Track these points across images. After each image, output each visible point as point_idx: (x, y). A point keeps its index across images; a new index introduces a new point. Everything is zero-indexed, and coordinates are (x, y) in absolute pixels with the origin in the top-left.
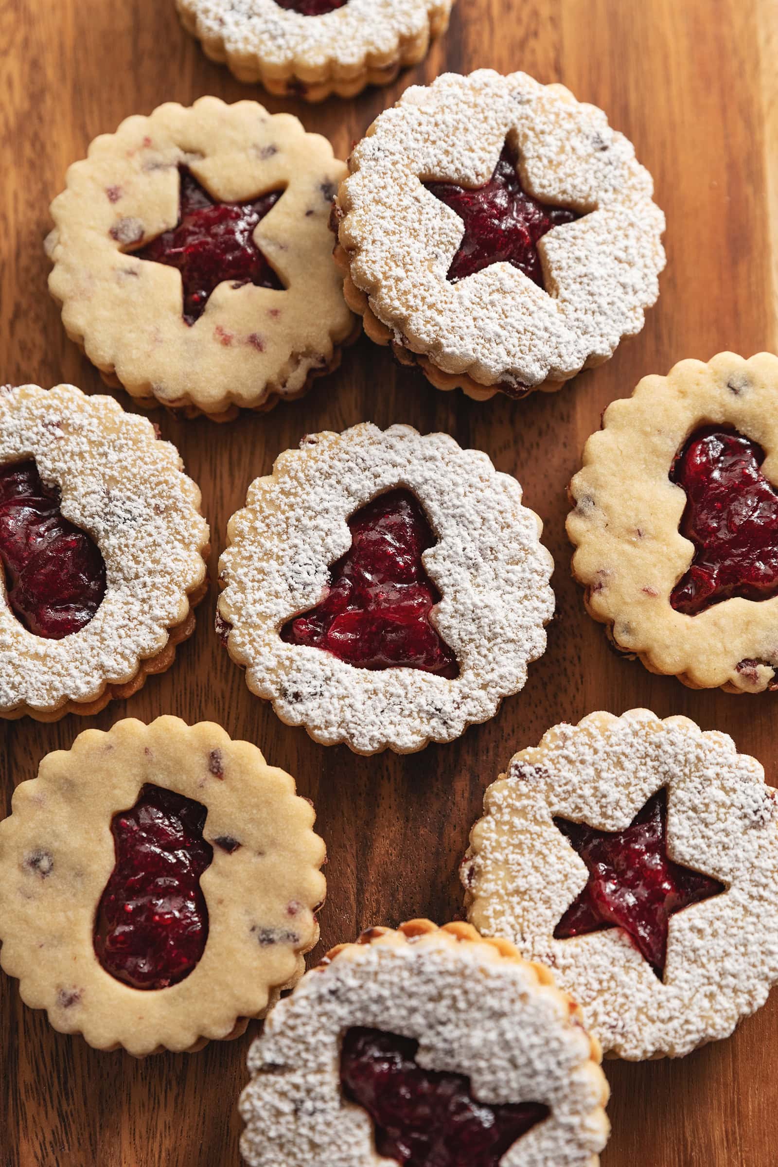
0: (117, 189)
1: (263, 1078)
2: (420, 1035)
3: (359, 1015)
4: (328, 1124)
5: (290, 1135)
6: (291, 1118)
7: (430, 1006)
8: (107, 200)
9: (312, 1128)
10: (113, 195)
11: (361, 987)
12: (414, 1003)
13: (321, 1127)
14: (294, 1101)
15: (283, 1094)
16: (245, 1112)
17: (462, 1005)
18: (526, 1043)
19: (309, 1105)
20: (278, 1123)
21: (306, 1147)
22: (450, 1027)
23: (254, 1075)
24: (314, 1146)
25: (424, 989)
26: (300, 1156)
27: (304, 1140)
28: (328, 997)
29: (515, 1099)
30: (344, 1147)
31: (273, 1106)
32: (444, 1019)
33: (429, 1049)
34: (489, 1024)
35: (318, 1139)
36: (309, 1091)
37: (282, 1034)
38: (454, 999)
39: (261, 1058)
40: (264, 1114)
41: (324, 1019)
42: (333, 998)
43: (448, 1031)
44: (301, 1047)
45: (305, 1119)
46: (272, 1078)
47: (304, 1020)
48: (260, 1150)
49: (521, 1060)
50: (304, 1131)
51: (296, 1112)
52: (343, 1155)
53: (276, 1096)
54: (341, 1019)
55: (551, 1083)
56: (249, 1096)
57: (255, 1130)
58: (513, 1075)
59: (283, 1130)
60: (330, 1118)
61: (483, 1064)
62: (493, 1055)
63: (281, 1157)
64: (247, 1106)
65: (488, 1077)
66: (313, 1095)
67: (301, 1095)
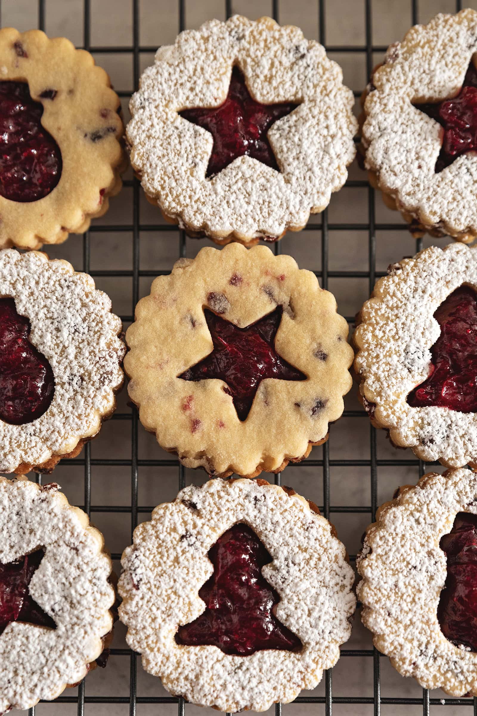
0: (240, 280)
1: (182, 506)
2: (277, 558)
3: (258, 521)
4: (193, 557)
5: (169, 545)
6: (178, 538)
7: (296, 550)
8: (229, 279)
9: (183, 552)
10: (235, 280)
11: (272, 510)
12: (291, 541)
13: (189, 555)
14: (187, 531)
15: (185, 523)
16: (157, 513)
17: (312, 563)
18: (325, 609)
19: (193, 539)
20: (170, 534)
21: (172, 558)
22: (297, 568)
23: (178, 501)
24: (176, 560)
25: (301, 538)
26: (165, 559)
27: (175, 554)
28: (252, 499)
29: (294, 629)
30: (191, 575)
31: (175, 523)
32: (297, 561)
33: (276, 569)
34: (317, 585)
35: (181, 559)
36: (199, 533)
37: (212, 495)
38: (311, 558)
39: (191, 497)
40: (167, 524)
41: (239, 507)
42: (253, 502)
43: (293, 569)
44: (216, 510)
45: (185, 543)
46: (187, 511)
47: (230, 499)
48: (147, 538)
49: (315, 614)
50: (179, 550)
51: (183, 537)
52: (187, 579)
53: (181, 520)
54: (247, 515)
55: (318, 638)
56: (167, 507)
57: (154, 527)
58: (305, 617)
59: (169, 539)
60: (197, 555)
61: (295, 599)
62: (304, 599)
63: (155, 551)
64: (161, 512)
65: (292, 607)
66: (199, 537)
67: (194, 532)
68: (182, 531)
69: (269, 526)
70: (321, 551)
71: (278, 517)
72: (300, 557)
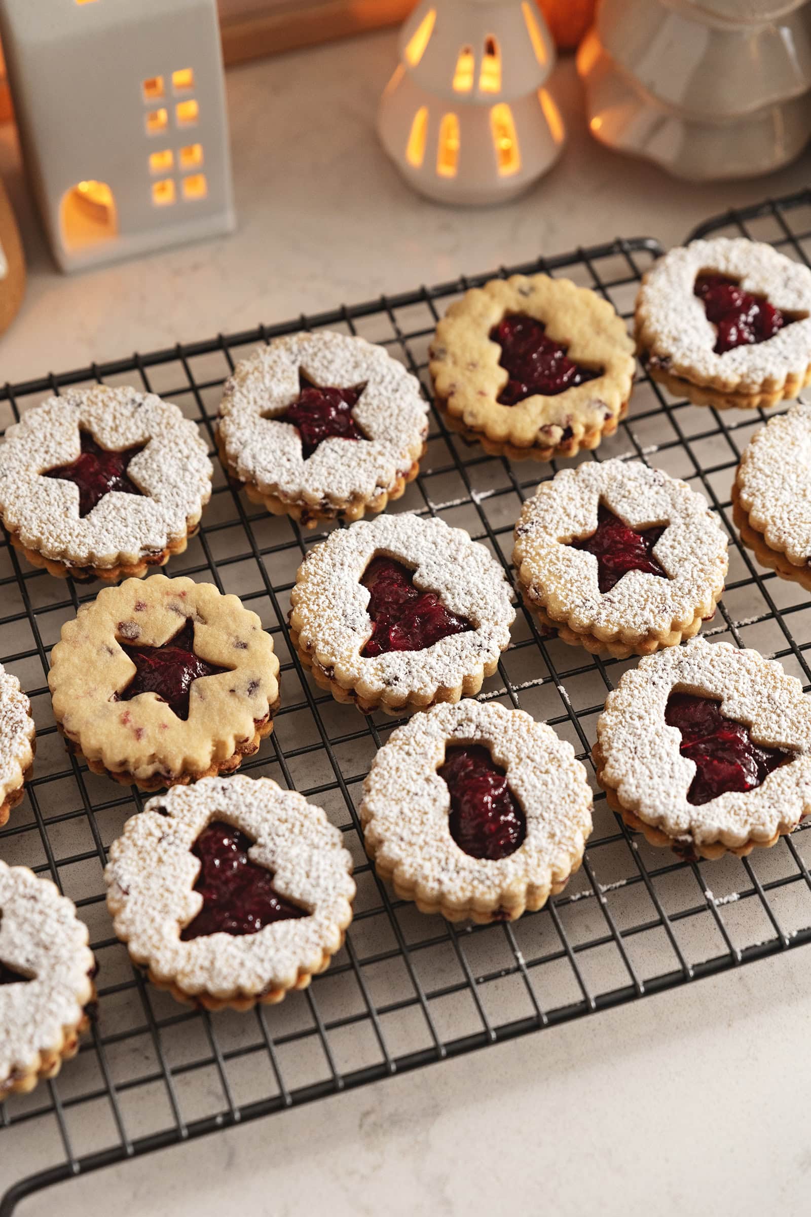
68: (158, 834)
69: (244, 809)
70: (302, 818)
71: (249, 799)
72: (283, 828)
